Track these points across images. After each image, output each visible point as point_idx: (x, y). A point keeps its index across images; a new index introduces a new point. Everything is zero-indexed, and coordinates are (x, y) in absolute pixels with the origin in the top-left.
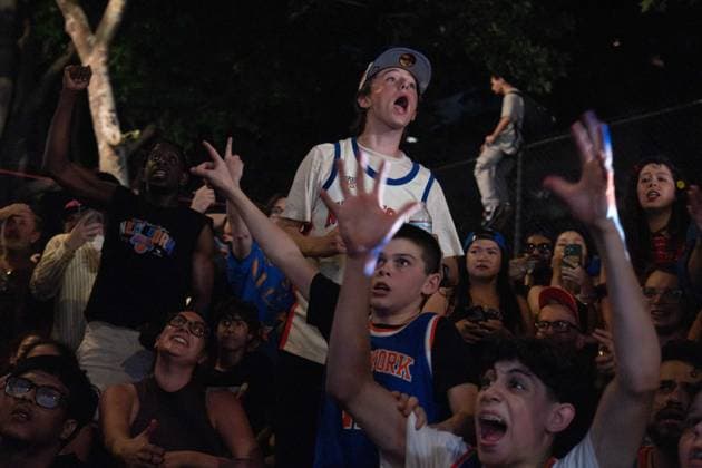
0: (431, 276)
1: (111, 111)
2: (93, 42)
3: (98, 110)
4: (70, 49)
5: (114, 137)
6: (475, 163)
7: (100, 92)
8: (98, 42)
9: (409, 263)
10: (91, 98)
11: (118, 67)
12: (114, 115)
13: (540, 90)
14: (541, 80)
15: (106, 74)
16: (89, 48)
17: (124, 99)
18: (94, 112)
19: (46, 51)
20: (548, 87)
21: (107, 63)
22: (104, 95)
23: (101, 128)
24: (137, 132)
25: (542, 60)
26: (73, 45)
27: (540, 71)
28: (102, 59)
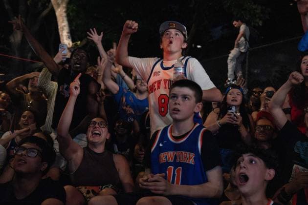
0: (198, 104)
1: (68, 33)
2: (60, 3)
3: (62, 33)
4: (50, 6)
5: (69, 44)
6: (228, 56)
7: (63, 24)
8: (62, 2)
9: (188, 99)
10: (59, 27)
11: (71, 14)
12: (69, 35)
13: (257, 25)
14: (258, 20)
15: (66, 17)
16: (59, 5)
17: (73, 28)
18: (60, 33)
19: (39, 6)
20: (261, 23)
21: (66, 12)
22: (65, 26)
23: (63, 40)
24: (79, 42)
25: (258, 11)
26: (52, 4)
27: (257, 16)
28: (64, 10)
